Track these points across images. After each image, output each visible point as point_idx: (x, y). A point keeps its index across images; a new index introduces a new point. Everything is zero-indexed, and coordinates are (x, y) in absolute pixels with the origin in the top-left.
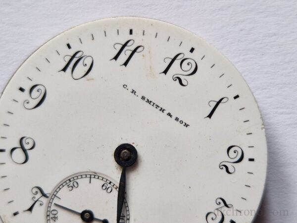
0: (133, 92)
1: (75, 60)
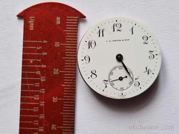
0: (110, 41)
1: (90, 44)
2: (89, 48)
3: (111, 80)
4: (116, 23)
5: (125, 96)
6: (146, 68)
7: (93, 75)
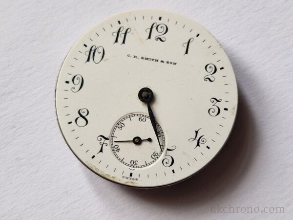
0: (135, 57)
1: (92, 52)
2: (88, 60)
3: (115, 139)
4: (159, 22)
5: (137, 179)
6: (197, 132)
7: (81, 118)
